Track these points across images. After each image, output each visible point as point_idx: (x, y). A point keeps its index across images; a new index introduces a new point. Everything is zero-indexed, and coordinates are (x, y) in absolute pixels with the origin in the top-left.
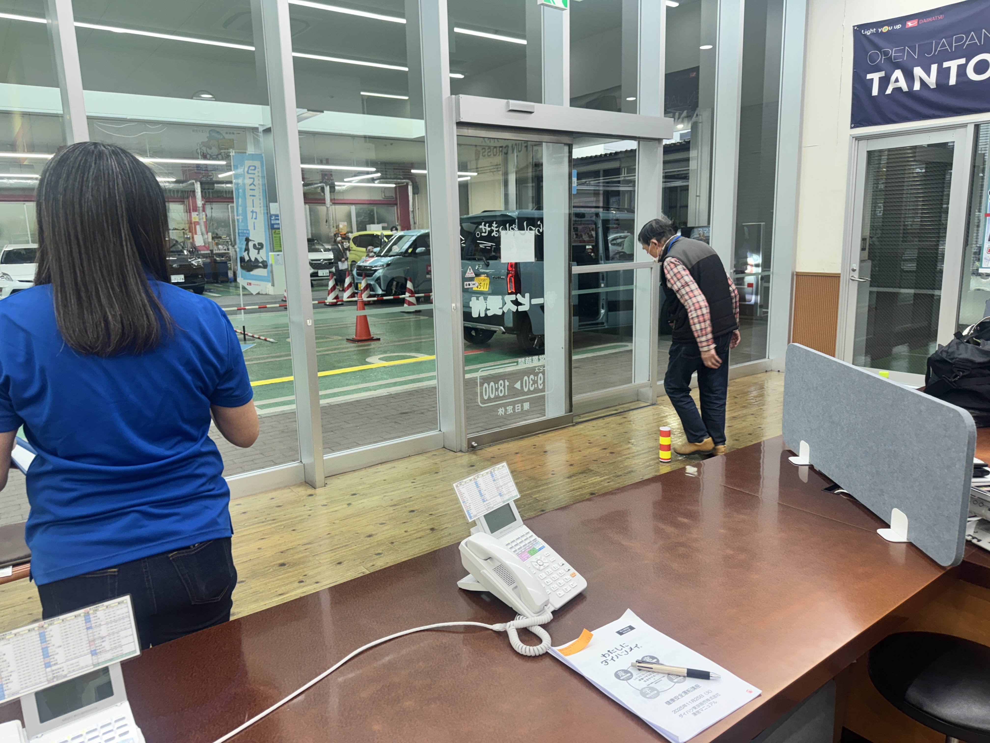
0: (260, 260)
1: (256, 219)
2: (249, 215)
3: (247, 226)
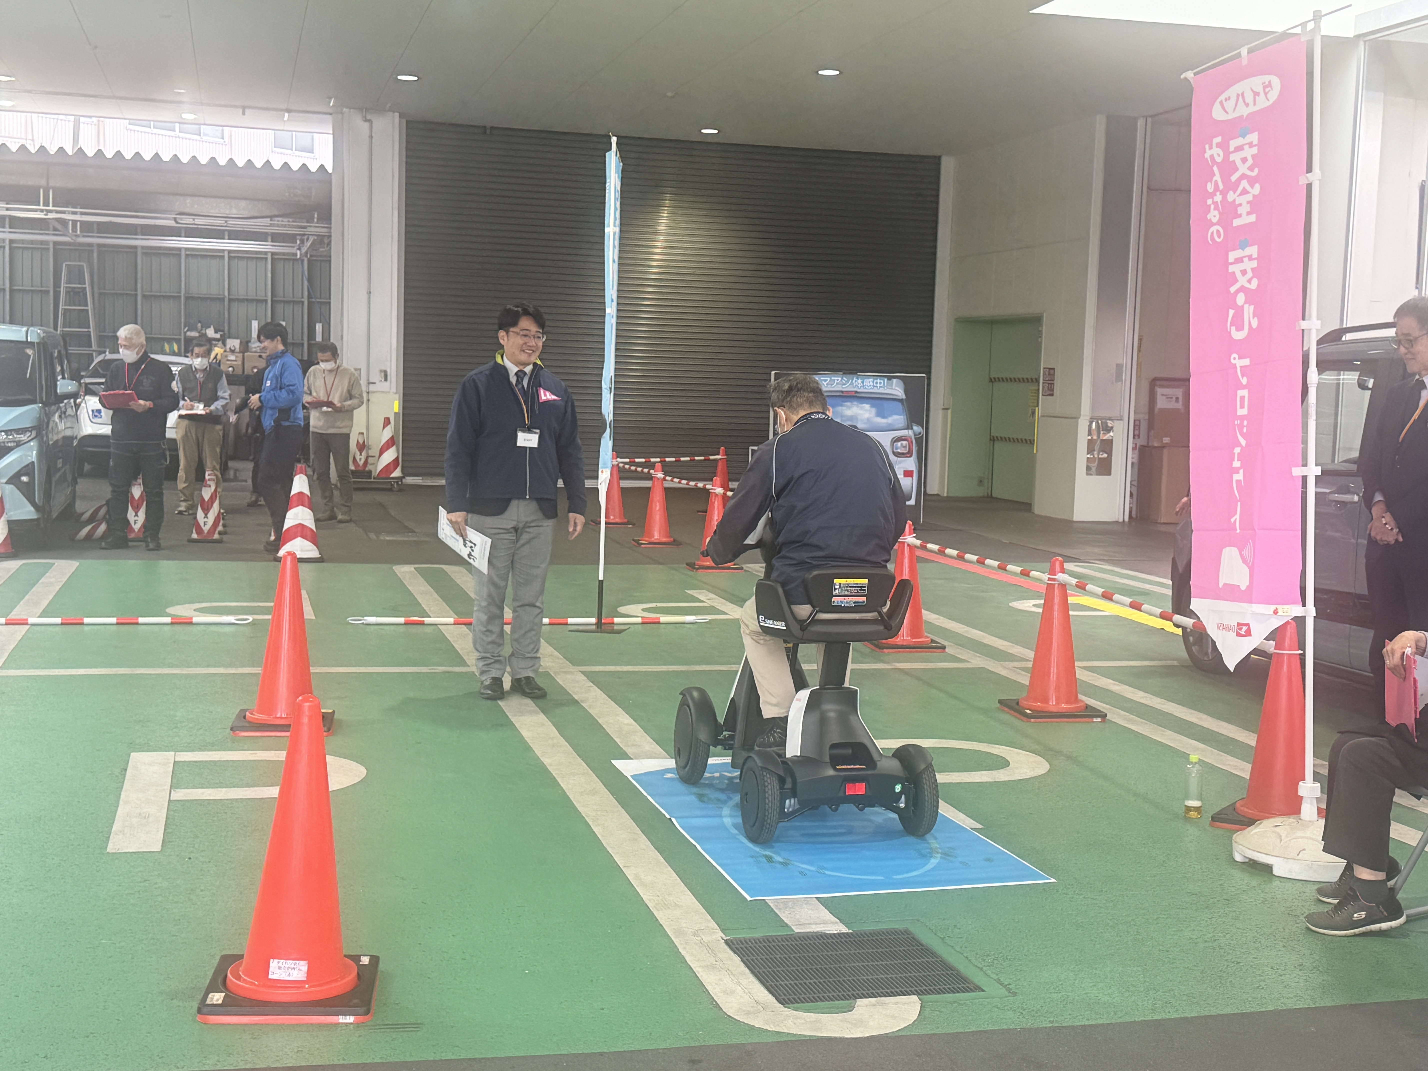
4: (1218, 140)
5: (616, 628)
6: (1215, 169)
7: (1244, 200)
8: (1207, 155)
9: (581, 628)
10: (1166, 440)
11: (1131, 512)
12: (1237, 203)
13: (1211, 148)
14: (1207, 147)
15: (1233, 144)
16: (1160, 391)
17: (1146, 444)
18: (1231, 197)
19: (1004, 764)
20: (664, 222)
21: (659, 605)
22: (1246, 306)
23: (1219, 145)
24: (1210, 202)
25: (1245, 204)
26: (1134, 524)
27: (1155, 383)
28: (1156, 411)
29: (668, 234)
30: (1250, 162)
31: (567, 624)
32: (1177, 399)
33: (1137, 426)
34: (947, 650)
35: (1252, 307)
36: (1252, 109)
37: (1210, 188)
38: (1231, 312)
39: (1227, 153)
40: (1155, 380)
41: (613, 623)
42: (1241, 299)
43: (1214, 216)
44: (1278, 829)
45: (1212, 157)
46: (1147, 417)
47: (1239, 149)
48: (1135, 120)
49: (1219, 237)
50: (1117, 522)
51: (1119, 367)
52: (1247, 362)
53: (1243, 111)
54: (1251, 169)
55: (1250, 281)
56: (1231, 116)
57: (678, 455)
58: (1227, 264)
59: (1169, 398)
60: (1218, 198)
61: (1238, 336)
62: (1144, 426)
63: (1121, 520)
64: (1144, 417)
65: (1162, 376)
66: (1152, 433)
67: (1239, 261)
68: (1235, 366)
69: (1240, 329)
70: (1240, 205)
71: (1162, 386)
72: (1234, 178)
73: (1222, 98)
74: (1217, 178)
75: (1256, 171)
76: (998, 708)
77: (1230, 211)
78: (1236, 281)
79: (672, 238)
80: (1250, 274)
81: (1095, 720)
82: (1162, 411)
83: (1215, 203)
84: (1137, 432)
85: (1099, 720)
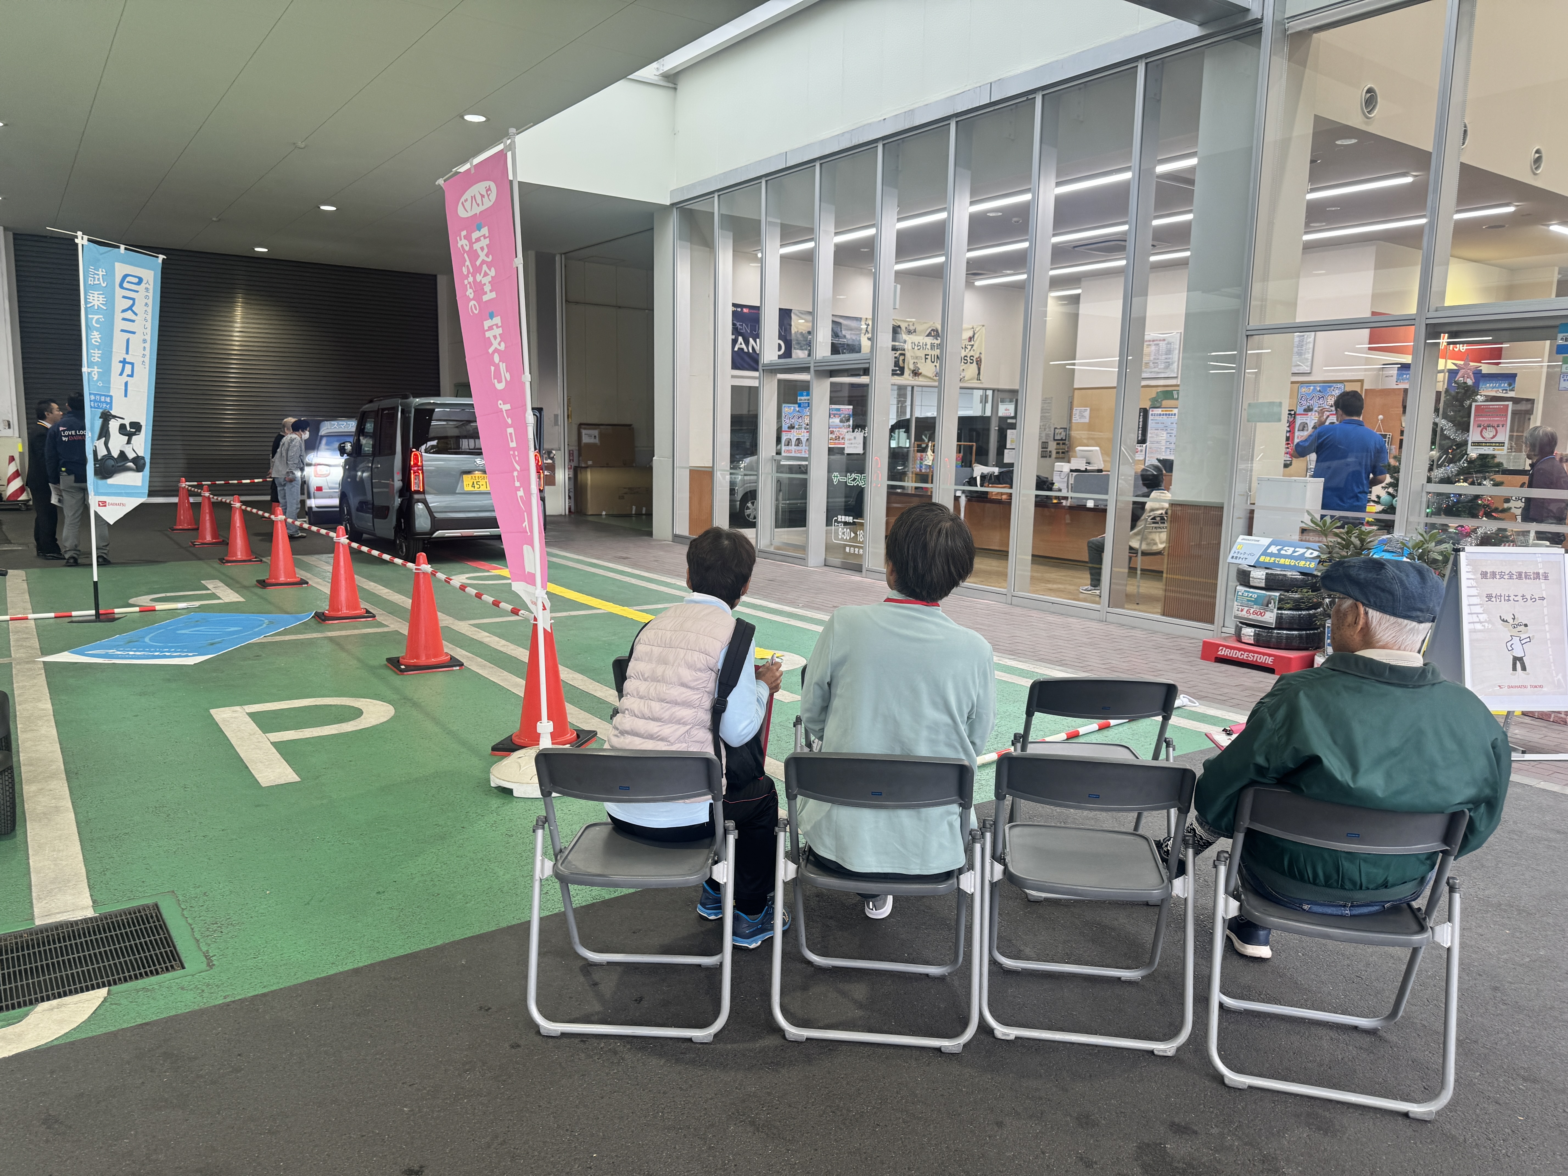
0: (131, 455)
1: (131, 376)
2: (116, 367)
3: (108, 389)
4: (464, 233)
5: (117, 616)
6: (466, 255)
7: (486, 280)
8: (459, 245)
9: (81, 619)
10: (590, 463)
11: (570, 509)
12: (483, 283)
13: (461, 240)
14: (458, 238)
15: (475, 235)
16: (584, 432)
17: (577, 465)
18: (479, 278)
19: (358, 713)
20: (239, 312)
21: (168, 594)
22: (501, 363)
23: (465, 237)
24: (466, 282)
25: (487, 284)
26: (573, 516)
27: (581, 426)
28: (582, 444)
29: (243, 323)
30: (486, 250)
31: (71, 616)
32: (595, 437)
33: (571, 454)
34: (377, 618)
35: (504, 364)
36: (482, 208)
37: (465, 270)
38: (493, 368)
39: (471, 244)
40: (580, 425)
41: (114, 613)
42: (496, 358)
43: (470, 293)
44: (519, 760)
45: (462, 246)
46: (577, 448)
47: (478, 240)
48: (554, 256)
49: (476, 310)
50: (561, 515)
51: (556, 416)
52: (508, 407)
53: (477, 210)
54: (487, 256)
55: (499, 344)
56: (470, 214)
57: (226, 478)
58: (484, 331)
59: (590, 436)
60: (471, 279)
61: (500, 386)
62: (576, 454)
63: (564, 514)
64: (575, 448)
65: (585, 422)
66: (581, 458)
67: (490, 328)
68: (501, 410)
69: (500, 382)
70: (485, 284)
71: (585, 429)
72: (478, 263)
73: (462, 199)
74: (468, 263)
75: (490, 256)
76: (386, 665)
77: (479, 289)
78: (491, 344)
79: (246, 325)
80: (499, 339)
81: (454, 668)
82: (586, 444)
83: (469, 283)
84: (571, 458)
85: (458, 668)
